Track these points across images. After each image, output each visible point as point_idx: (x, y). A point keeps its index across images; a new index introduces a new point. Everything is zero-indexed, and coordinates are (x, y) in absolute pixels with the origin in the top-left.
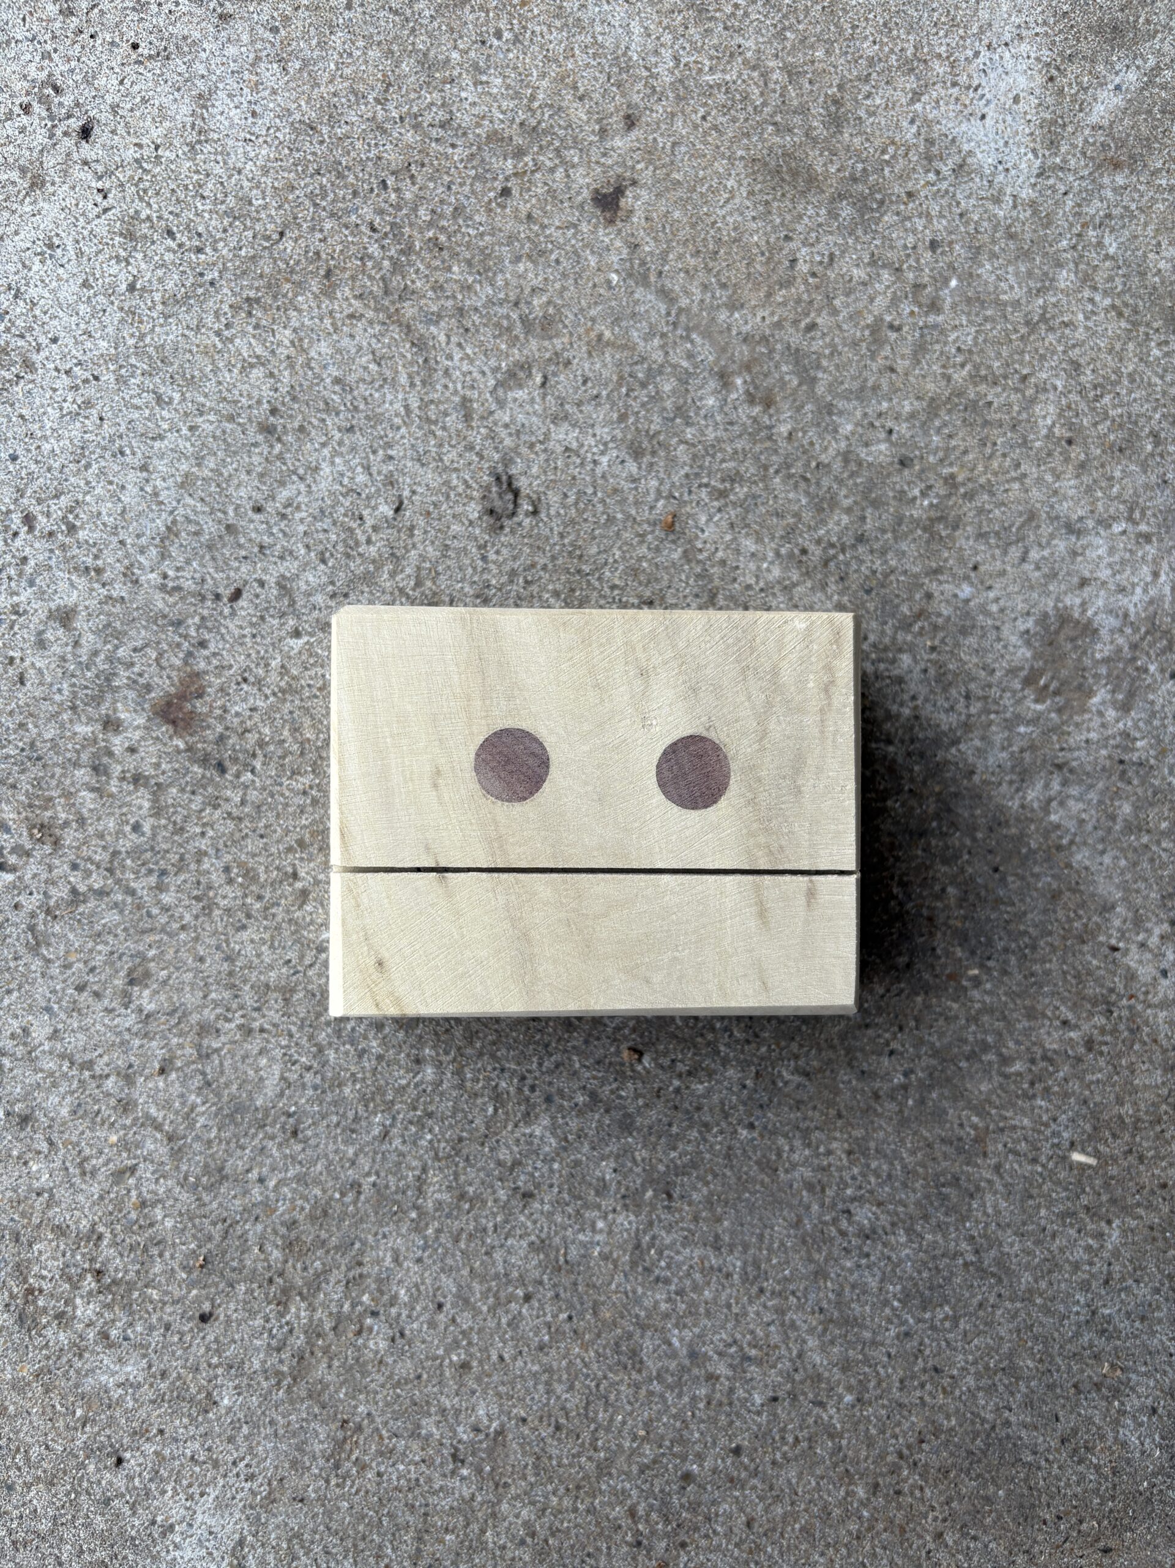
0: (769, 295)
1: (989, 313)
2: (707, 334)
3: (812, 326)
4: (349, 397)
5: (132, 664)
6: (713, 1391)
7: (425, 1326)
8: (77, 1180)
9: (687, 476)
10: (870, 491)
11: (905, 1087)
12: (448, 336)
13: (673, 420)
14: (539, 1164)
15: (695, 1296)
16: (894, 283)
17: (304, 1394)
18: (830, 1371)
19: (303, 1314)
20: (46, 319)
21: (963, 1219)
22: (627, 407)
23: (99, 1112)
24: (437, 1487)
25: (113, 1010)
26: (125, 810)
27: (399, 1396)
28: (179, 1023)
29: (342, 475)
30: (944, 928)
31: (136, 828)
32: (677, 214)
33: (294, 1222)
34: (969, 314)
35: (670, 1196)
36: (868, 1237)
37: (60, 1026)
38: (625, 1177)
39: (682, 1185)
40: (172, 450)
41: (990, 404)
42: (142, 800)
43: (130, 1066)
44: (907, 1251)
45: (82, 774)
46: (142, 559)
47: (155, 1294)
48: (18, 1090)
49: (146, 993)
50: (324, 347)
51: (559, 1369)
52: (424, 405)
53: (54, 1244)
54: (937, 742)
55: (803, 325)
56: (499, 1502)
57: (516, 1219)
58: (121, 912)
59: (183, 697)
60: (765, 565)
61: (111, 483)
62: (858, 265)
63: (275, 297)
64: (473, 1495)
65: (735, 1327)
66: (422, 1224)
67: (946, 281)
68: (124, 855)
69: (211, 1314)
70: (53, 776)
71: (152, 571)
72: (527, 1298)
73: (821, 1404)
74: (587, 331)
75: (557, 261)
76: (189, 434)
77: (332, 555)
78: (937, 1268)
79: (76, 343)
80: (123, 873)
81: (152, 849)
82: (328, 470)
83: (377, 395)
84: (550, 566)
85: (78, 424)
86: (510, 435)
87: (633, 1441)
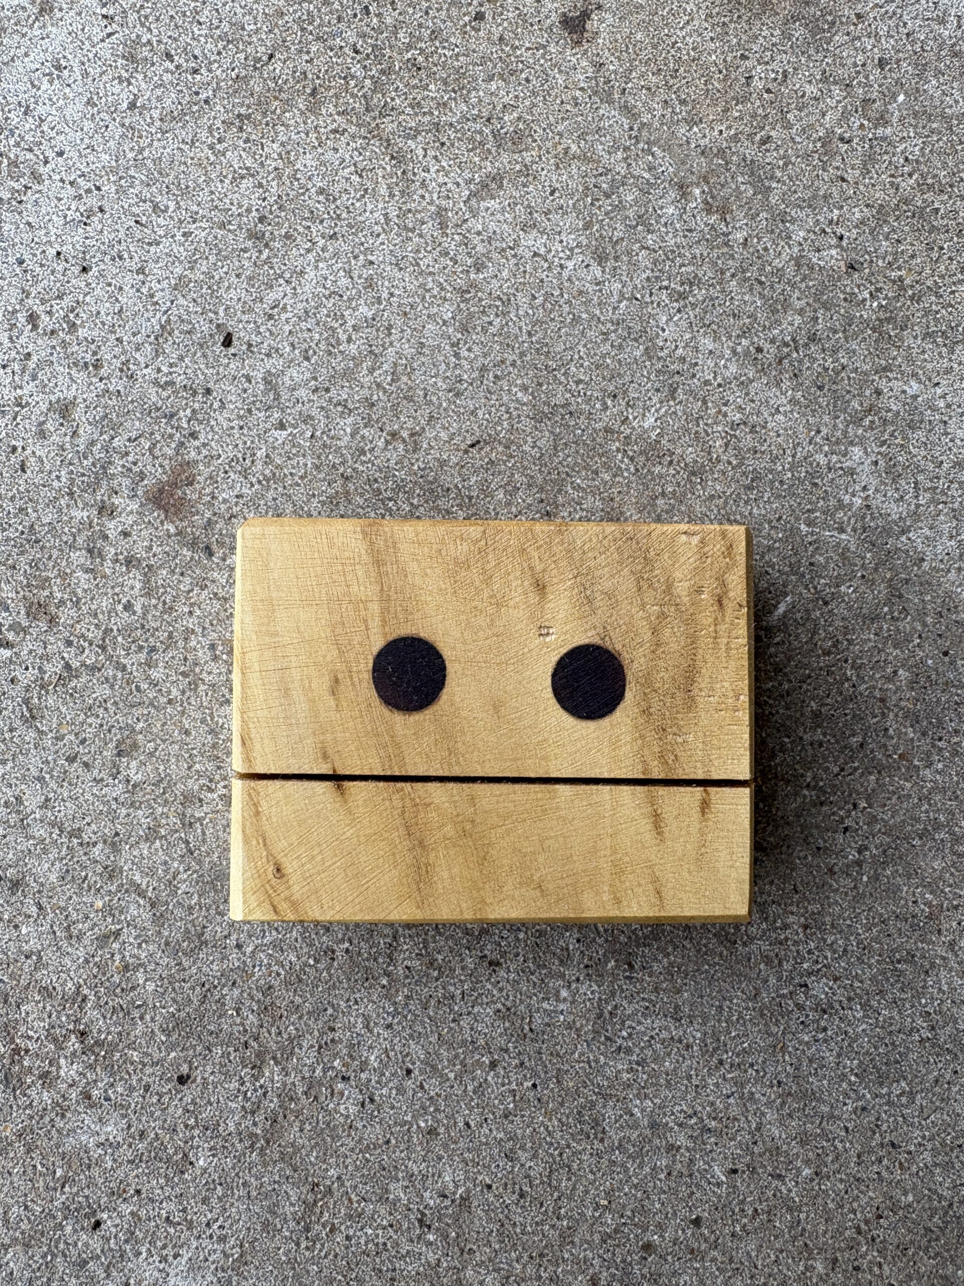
0: (727, 110)
1: (935, 125)
2: (667, 148)
3: (767, 140)
4: (333, 207)
5: (127, 454)
6: (674, 1162)
7: (394, 1092)
8: (64, 944)
9: (648, 279)
10: (822, 293)
11: (859, 863)
12: (425, 150)
13: (635, 227)
14: (505, 933)
15: (656, 1067)
16: (845, 98)
17: (276, 1156)
18: (789, 1144)
19: (276, 1078)
20: (53, 134)
21: (919, 995)
22: (591, 215)
23: (86, 877)
24: (404, 1252)
25: (102, 780)
26: (117, 590)
27: (368, 1161)
28: (164, 793)
29: (326, 279)
30: (896, 710)
31: (128, 607)
32: (639, 36)
33: (270, 987)
34: (916, 127)
35: (631, 966)
36: (825, 1012)
37: (51, 795)
38: (588, 947)
39: (644, 956)
40: (166, 254)
41: (937, 210)
42: (134, 581)
43: (117, 834)
44: (864, 1026)
45: (79, 557)
46: (137, 356)
47: (135, 1056)
48: (10, 856)
49: (134, 764)
50: (309, 160)
51: (523, 1137)
52: (402, 215)
53: (41, 1005)
54: (887, 531)
55: (758, 138)
56: (464, 1268)
57: (483, 987)
58: (112, 687)
59: (175, 485)
60: (723, 362)
61: (110, 285)
62: (810, 82)
63: (264, 114)
64: (439, 1260)
65: (695, 1098)
66: (393, 991)
67: (894, 97)
68: (115, 632)
69: (188, 1077)
70: (50, 557)
71: (147, 367)
72: (493, 1065)
73: (780, 1177)
74: (555, 146)
75: (528, 80)
76: (183, 239)
77: (315, 353)
78: (893, 1044)
79: (81, 156)
80: (114, 650)
81: (143, 627)
82: (312, 274)
83: (358, 204)
84: (519, 362)
85: (80, 231)
86: (483, 241)
87: (595, 1210)
